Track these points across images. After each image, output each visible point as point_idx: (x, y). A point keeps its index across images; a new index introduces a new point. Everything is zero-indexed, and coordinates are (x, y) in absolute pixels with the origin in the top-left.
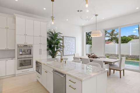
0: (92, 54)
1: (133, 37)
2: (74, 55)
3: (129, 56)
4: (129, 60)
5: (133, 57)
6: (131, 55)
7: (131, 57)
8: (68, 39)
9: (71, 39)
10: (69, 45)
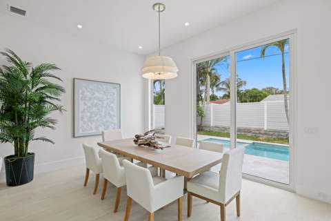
1: (270, 91)
2: (102, 134)
3: (262, 132)
4: (263, 141)
5: (269, 135)
6: (265, 129)
7: (265, 134)
8: (92, 86)
9: (105, 86)
10: (96, 105)
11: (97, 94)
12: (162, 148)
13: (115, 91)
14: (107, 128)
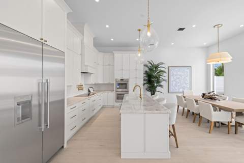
0: (209, 93)
2: (183, 93)
8: (176, 69)
9: (183, 69)
10: (179, 78)
11: (179, 73)
12: (219, 100)
13: (188, 71)
14: (184, 89)
